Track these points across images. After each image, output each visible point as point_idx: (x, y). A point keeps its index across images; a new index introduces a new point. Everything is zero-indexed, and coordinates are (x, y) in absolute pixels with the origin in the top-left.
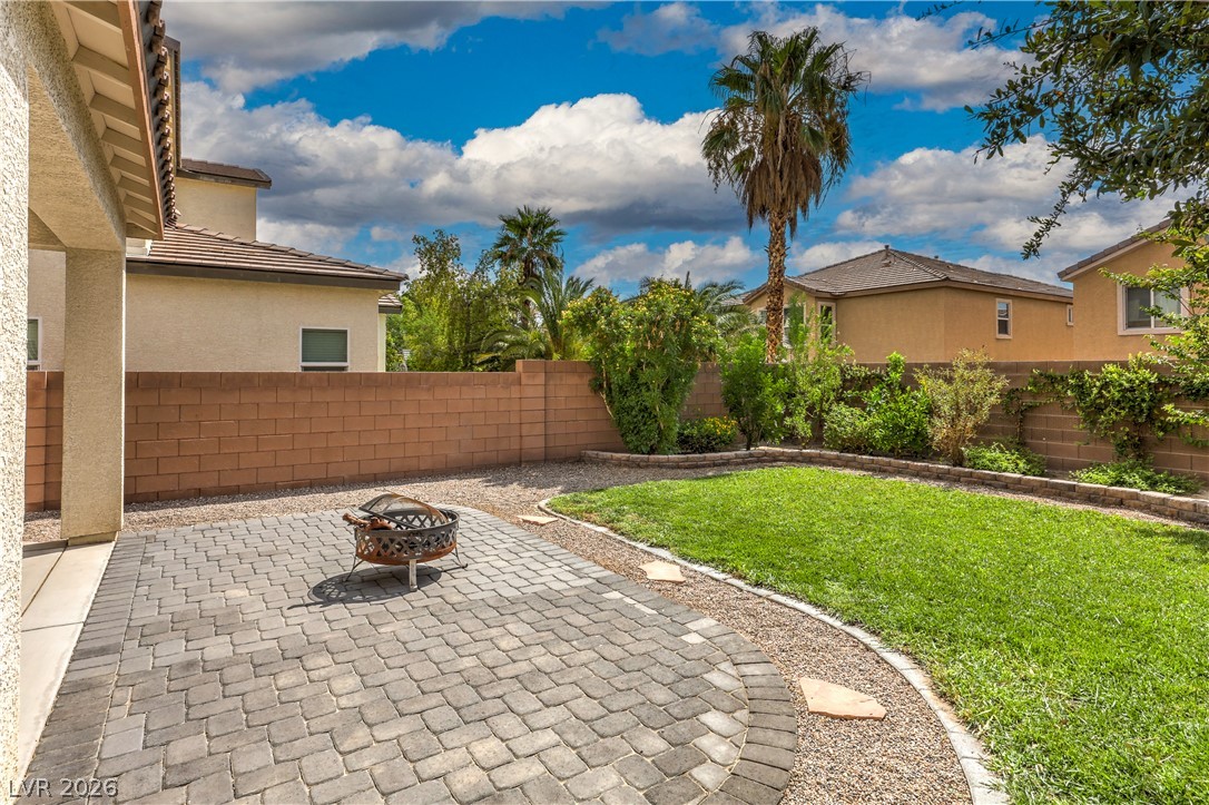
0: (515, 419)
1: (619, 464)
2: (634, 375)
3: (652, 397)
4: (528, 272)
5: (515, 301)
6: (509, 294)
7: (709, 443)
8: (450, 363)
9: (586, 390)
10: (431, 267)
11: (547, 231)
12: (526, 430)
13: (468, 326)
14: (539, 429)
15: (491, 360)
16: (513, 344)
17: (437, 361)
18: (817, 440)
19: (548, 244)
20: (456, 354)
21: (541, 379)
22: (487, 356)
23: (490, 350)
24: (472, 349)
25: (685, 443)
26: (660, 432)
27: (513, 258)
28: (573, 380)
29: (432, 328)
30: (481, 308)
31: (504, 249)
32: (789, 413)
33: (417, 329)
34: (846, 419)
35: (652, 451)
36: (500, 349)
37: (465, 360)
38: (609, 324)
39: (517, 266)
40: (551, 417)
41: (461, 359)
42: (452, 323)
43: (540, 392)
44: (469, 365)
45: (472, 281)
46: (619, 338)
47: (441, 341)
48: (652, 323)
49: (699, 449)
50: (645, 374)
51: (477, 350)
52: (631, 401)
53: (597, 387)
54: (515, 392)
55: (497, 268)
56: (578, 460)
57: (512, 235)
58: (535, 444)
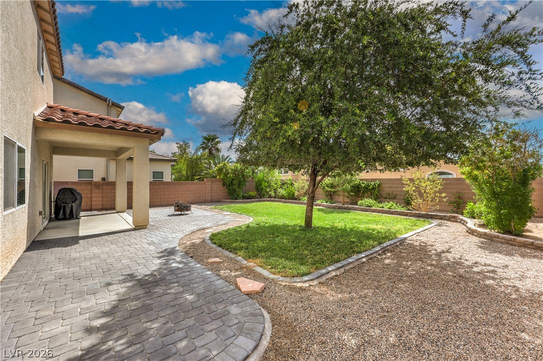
0: (204, 192)
1: (228, 202)
2: (232, 182)
3: (235, 187)
4: (210, 153)
5: (206, 161)
6: (205, 159)
7: (250, 197)
8: (187, 179)
9: (221, 186)
10: (181, 151)
11: (216, 140)
12: (206, 194)
13: (193, 168)
14: (210, 194)
15: (200, 178)
16: (206, 174)
17: (183, 178)
18: (275, 197)
19: (216, 144)
20: (189, 176)
21: (210, 183)
22: (198, 177)
23: (199, 175)
24: (193, 176)
25: (244, 197)
26: (238, 195)
27: (206, 148)
28: (218, 183)
29: (181, 169)
30: (196, 164)
31: (203, 146)
32: (270, 191)
33: (176, 169)
34: (282, 192)
35: (236, 199)
36: (202, 175)
37: (192, 178)
38: (226, 170)
39: (207, 151)
40: (213, 192)
41: (190, 177)
42: (187, 168)
43: (210, 186)
44: (193, 180)
45: (193, 155)
46: (228, 173)
47: (184, 172)
48: (235, 170)
49: (248, 198)
50: (234, 182)
51: (195, 175)
52: (231, 188)
53: (224, 185)
54: (204, 186)
55: (201, 151)
56: (219, 201)
57: (206, 141)
58: (209, 198)
